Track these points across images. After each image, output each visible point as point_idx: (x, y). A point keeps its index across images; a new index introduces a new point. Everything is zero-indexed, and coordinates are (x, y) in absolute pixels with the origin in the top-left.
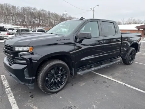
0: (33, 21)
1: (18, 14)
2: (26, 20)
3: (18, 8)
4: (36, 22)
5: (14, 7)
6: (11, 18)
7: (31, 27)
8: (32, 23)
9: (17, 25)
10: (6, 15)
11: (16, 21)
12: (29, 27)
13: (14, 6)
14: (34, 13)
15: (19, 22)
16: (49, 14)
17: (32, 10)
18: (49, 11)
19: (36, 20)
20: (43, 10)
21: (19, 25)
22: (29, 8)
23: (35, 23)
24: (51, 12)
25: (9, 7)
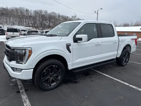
0: (44, 23)
1: (30, 17)
2: (38, 22)
3: (31, 11)
5: (27, 11)
6: (25, 20)
7: (42, 28)
8: (43, 25)
9: (30, 27)
10: (20, 18)
11: (29, 24)
12: (40, 29)
13: (28, 9)
14: (45, 16)
15: (32, 24)
16: (59, 16)
17: (43, 13)
18: (59, 14)
19: (47, 22)
22: (41, 11)
25: (23, 10)
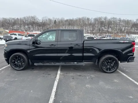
4: (105, 29)
20: (113, 18)
21: (89, 33)
23: (104, 31)
24: (122, 19)
